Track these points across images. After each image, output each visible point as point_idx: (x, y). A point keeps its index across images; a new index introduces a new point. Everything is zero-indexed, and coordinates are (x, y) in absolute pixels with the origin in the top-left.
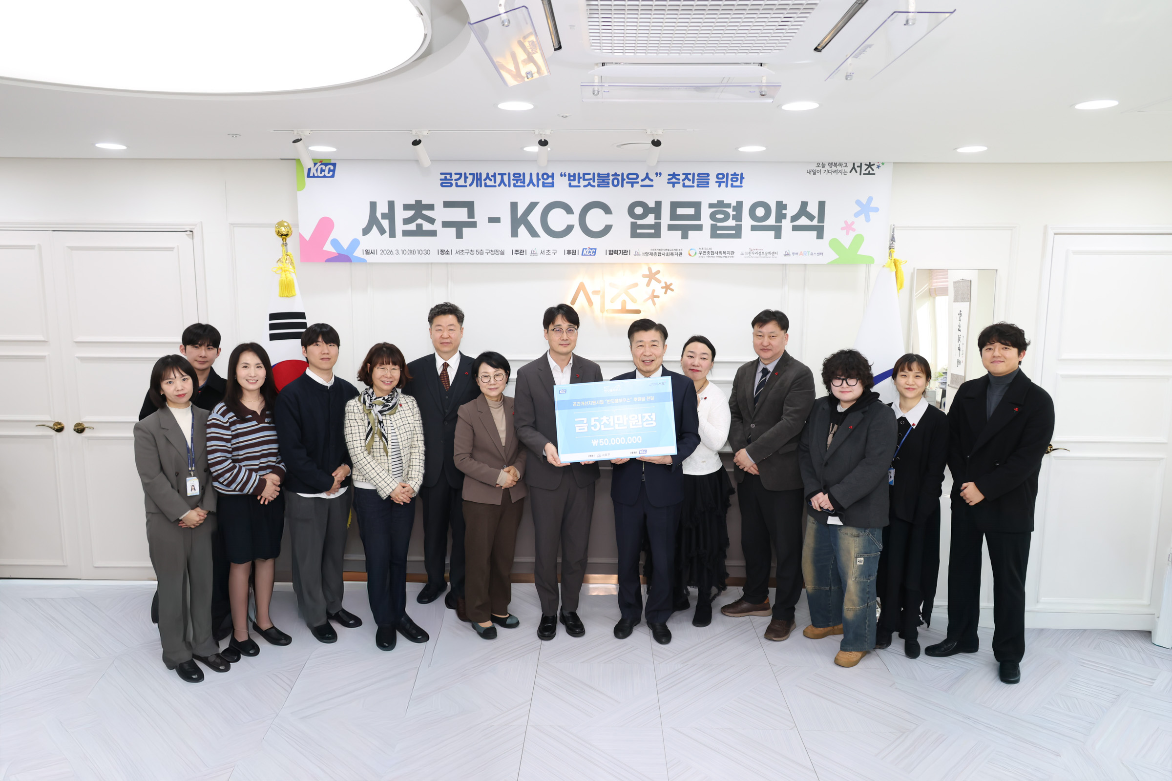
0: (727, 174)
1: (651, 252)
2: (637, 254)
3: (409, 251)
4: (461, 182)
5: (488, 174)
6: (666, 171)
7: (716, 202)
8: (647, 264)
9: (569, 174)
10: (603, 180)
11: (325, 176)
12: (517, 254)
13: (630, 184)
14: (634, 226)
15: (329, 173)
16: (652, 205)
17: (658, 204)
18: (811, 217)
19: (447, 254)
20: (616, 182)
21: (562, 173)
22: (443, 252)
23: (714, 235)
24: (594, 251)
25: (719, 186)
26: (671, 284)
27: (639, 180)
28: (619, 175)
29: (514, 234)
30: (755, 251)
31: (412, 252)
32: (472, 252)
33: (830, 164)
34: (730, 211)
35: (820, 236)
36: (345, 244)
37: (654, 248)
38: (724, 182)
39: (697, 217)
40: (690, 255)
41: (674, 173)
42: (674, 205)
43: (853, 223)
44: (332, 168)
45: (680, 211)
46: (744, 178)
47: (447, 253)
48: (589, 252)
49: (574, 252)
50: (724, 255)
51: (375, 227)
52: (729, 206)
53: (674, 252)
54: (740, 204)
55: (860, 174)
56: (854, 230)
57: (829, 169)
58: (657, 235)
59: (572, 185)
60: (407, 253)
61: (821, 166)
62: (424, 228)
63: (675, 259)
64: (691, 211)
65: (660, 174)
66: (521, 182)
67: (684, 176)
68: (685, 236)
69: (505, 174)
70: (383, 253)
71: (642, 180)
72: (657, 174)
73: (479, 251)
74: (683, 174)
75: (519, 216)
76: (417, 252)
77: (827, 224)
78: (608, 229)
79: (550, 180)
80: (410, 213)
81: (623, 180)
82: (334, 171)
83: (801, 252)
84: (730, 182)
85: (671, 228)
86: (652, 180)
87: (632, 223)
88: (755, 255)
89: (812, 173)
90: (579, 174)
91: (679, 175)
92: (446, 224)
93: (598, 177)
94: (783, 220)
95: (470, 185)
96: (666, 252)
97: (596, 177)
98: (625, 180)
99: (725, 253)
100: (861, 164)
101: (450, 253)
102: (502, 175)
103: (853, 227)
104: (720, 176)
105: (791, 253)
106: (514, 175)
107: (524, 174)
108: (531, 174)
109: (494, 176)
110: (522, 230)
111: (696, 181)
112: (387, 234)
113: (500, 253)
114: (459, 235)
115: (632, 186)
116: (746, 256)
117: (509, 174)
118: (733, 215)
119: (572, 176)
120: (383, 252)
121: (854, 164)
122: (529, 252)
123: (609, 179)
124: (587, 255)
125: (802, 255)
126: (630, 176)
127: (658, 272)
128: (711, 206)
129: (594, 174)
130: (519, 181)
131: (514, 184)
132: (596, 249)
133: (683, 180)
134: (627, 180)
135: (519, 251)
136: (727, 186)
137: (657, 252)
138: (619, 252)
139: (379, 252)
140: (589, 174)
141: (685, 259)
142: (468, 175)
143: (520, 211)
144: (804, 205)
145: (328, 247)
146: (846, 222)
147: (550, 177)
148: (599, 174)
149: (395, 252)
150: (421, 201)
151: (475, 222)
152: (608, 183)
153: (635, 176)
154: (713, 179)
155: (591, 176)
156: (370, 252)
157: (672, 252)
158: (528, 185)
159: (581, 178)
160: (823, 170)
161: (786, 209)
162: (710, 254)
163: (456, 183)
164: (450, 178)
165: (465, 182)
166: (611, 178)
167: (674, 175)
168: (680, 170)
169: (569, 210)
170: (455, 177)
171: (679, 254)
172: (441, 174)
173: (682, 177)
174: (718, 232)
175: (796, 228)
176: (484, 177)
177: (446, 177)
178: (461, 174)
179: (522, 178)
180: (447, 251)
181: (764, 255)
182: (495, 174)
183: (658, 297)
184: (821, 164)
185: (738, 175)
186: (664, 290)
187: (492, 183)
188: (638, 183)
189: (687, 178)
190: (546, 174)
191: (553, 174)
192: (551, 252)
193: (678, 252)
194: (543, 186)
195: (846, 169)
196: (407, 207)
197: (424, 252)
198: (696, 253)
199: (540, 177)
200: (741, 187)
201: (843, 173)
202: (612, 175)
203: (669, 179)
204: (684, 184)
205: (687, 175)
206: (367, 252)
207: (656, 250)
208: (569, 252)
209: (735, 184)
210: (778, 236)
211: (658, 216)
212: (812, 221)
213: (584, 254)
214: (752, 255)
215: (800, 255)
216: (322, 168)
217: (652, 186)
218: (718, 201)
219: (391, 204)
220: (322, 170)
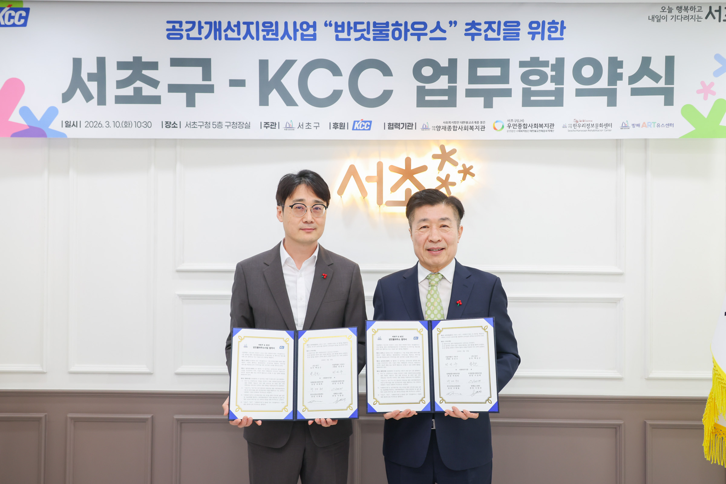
0: (544, 22)
1: (444, 125)
2: (425, 128)
3: (123, 123)
4: (194, 33)
5: (229, 23)
6: (463, 20)
7: (529, 60)
8: (437, 141)
9: (336, 23)
10: (381, 31)
11: (14, 25)
12: (267, 127)
13: (416, 37)
14: (421, 92)
15: (19, 21)
16: (444, 63)
17: (453, 62)
18: (656, 77)
19: (175, 127)
20: (397, 34)
21: (326, 21)
22: (168, 125)
23: (527, 102)
24: (368, 125)
25: (533, 38)
26: (471, 167)
27: (427, 31)
28: (401, 25)
29: (264, 101)
30: (582, 123)
31: (127, 124)
32: (207, 125)
33: (679, 8)
34: (548, 70)
35: (669, 101)
36: (39, 114)
37: (448, 121)
38: (539, 33)
39: (504, 78)
40: (495, 129)
41: (473, 22)
42: (474, 64)
43: (712, 84)
44: (24, 14)
45: (482, 72)
46: (565, 28)
47: (175, 125)
48: (363, 126)
49: (342, 126)
50: (541, 129)
51: (78, 91)
52: (545, 64)
53: (474, 125)
54: (560, 62)
55: (720, 21)
56: (714, 93)
57: (678, 14)
58: (452, 103)
59: (340, 37)
60: (121, 125)
61: (667, 11)
62: (144, 93)
63: (476, 135)
64: (496, 71)
65: (455, 23)
66: (272, 34)
67: (487, 25)
68: (488, 104)
69: (252, 23)
70: (88, 126)
71: (432, 32)
72: (451, 23)
73: (216, 124)
74: (486, 23)
75: (270, 78)
76: (134, 124)
77: (677, 86)
78: (386, 95)
79: (311, 31)
80: (126, 74)
81: (407, 30)
82: (26, 18)
83: (644, 123)
84: (547, 33)
85: (470, 93)
86: (444, 31)
87: (418, 87)
88: (581, 128)
89: (656, 20)
90: (349, 23)
91: (480, 24)
92: (173, 88)
93: (374, 27)
94: (618, 82)
95: (207, 37)
96: (464, 125)
97: (372, 28)
98: (409, 30)
99: (541, 126)
100: (720, 7)
101: (178, 126)
102: (248, 24)
103: (712, 89)
104: (535, 25)
105: (630, 125)
106: (264, 24)
107: (277, 23)
108: (286, 23)
109: (238, 25)
110: (274, 96)
111: (502, 32)
112: (95, 101)
113: (244, 126)
114: (191, 103)
115: (419, 39)
116: (570, 129)
117: (257, 23)
118: (552, 76)
119: (340, 26)
120: (89, 124)
121: (710, 8)
122: (282, 125)
123: (388, 30)
124: (359, 130)
125: (645, 126)
126: (416, 26)
127: (454, 151)
128: (522, 64)
129: (368, 23)
130: (270, 33)
131: (264, 36)
132: (371, 122)
133: (486, 31)
134: (412, 31)
135: (270, 124)
136: (543, 38)
137: (452, 125)
138: (401, 126)
139: (84, 124)
140: (363, 23)
141: (489, 134)
142: (203, 24)
143: (272, 72)
144: (646, 61)
145: (16, 118)
146: (703, 83)
147: (311, 26)
148: (375, 23)
149: (104, 125)
150: (141, 58)
151: (212, 86)
152: (387, 35)
153: (422, 26)
154: (524, 29)
155: (364, 26)
156: (72, 124)
157: (472, 125)
158: (282, 38)
159: (352, 28)
160: (669, 15)
161: (622, 67)
162: (522, 127)
163: (188, 35)
164: (179, 28)
165: (200, 33)
166: (391, 28)
167: (473, 25)
168: (481, 18)
169: (335, 70)
170: (186, 26)
171: (480, 127)
172: (168, 22)
173: (484, 27)
174: (533, 98)
175: (635, 92)
176: (224, 26)
177: (174, 27)
178: (194, 23)
179: (274, 28)
180: (174, 123)
181: (594, 128)
182: (239, 22)
183: (454, 184)
184: (667, 8)
185: (558, 23)
186: (462, 174)
187: (235, 35)
188: (426, 34)
189: (490, 28)
190: (307, 23)
191: (315, 23)
192: (313, 125)
193: (480, 125)
194: (302, 39)
195: (700, 14)
196: (122, 66)
197: (143, 125)
198: (503, 127)
199: (298, 27)
200: (562, 39)
201: (696, 20)
202: (393, 25)
203: (466, 30)
204: (486, 36)
205: (490, 23)
206: (68, 125)
207: (450, 122)
208: (336, 126)
209: (553, 35)
210: (612, 102)
211: (453, 79)
212: (657, 82)
213: (355, 128)
214: (578, 128)
215: (643, 126)
216: (10, 14)
217: (445, 39)
218: (531, 58)
219: (101, 62)
220: (11, 17)
